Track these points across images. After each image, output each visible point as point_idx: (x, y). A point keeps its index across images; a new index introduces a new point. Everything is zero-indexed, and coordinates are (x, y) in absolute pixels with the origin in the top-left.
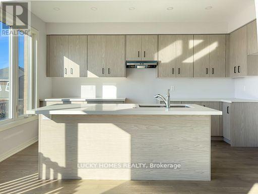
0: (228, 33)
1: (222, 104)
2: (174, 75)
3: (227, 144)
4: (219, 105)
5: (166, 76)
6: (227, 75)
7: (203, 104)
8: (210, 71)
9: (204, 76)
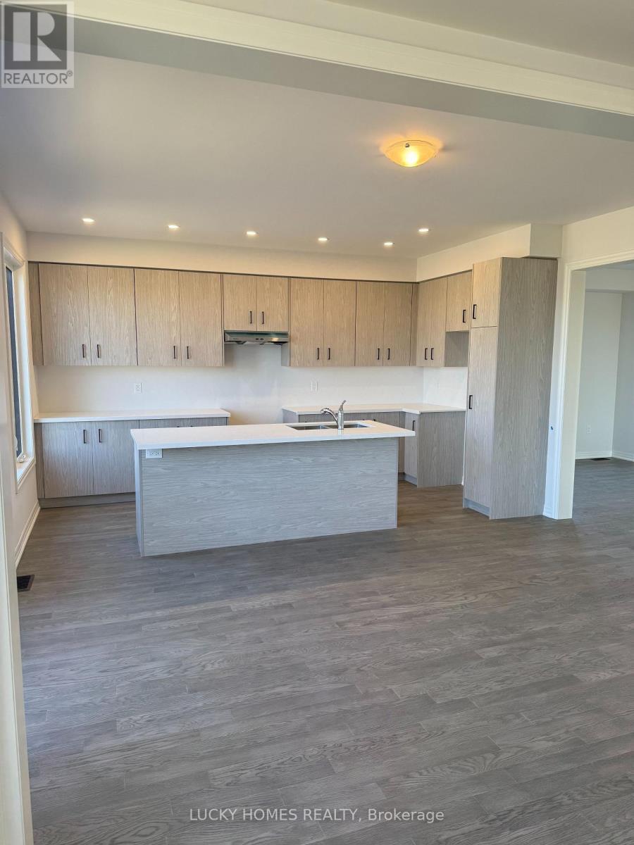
0: (417, 281)
1: (404, 416)
2: (320, 360)
3: (411, 484)
4: (397, 418)
5: (304, 364)
6: (411, 361)
7: (372, 416)
8: (384, 355)
9: (373, 365)
